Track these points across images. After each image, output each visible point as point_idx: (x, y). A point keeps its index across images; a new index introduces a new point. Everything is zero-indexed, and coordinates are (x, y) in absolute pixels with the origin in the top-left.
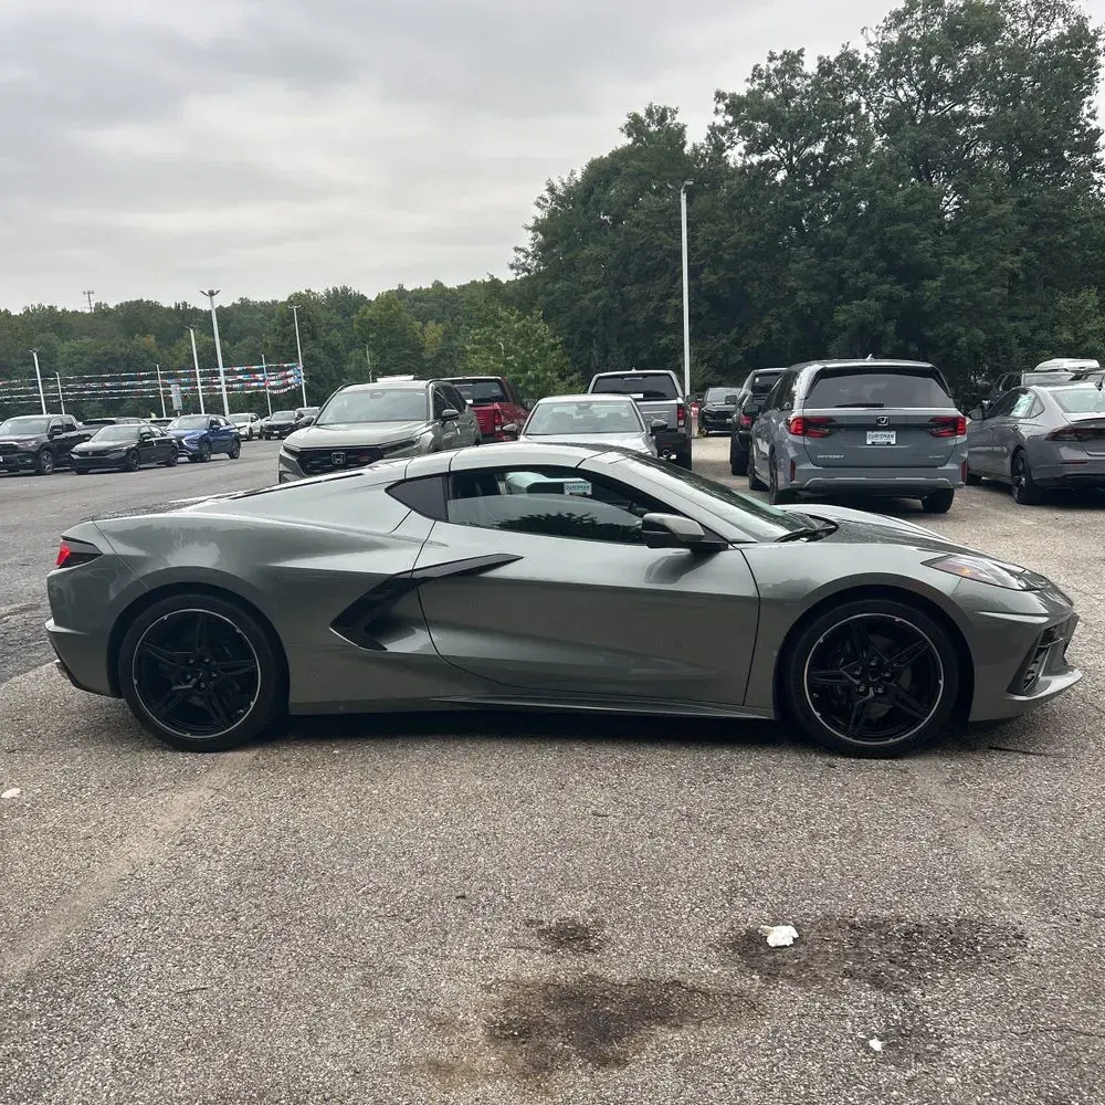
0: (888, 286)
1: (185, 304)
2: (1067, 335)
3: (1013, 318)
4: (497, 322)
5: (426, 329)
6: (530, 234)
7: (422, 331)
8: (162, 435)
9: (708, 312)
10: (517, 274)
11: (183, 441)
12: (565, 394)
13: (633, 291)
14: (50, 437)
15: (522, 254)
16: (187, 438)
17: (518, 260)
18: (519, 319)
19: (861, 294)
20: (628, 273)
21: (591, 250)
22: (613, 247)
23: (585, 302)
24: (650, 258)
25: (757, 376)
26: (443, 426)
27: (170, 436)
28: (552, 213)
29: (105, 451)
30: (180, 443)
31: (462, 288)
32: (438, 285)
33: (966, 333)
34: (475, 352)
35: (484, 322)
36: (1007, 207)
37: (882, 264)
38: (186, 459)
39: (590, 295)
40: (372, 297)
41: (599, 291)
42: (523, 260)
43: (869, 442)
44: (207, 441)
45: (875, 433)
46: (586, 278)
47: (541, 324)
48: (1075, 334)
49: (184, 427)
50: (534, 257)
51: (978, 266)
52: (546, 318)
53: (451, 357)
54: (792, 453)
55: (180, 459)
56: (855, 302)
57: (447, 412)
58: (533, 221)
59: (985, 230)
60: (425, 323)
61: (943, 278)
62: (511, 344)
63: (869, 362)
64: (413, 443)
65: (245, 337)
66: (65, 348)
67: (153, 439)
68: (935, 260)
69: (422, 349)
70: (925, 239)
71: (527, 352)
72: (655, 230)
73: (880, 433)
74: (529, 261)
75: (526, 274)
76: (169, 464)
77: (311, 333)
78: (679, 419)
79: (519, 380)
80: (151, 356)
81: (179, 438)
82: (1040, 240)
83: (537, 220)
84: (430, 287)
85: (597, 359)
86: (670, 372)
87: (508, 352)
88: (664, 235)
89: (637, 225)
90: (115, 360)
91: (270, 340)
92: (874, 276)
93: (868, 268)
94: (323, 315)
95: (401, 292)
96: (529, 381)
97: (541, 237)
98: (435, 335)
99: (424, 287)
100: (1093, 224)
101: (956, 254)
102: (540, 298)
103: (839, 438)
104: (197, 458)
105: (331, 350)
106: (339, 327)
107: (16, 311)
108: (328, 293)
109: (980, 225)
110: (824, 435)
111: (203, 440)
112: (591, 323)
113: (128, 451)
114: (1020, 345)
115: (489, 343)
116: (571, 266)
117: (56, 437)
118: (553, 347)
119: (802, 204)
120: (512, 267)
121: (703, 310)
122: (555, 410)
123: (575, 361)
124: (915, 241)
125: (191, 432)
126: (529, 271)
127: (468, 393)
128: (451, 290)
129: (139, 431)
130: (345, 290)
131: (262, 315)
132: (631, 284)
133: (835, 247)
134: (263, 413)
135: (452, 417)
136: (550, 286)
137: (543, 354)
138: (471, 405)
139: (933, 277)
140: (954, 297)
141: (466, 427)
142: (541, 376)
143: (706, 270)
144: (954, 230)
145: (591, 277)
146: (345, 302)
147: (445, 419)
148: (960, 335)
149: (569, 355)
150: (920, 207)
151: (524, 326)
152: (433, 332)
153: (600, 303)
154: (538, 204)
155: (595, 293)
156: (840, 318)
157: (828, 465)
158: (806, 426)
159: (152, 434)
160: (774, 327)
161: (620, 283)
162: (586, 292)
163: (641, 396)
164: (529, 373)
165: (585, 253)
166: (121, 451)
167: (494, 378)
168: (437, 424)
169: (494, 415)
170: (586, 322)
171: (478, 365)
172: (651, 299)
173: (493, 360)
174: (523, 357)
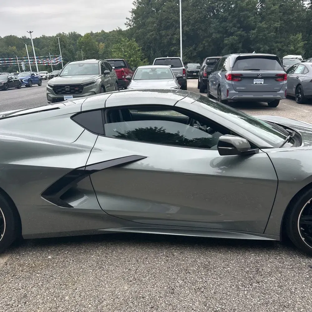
0: (240, 32)
1: (25, 36)
2: (292, 48)
3: (277, 42)
4: (121, 42)
5: (99, 45)
6: (131, 14)
7: (98, 45)
8: (16, 78)
9: (186, 40)
10: (127, 27)
11: (23, 80)
12: (143, 65)
13: (163, 33)
15: (128, 20)
16: (24, 79)
17: (127, 22)
18: (128, 41)
19: (232, 34)
20: (161, 27)
21: (150, 19)
22: (157, 19)
23: (148, 36)
24: (168, 22)
25: (208, 59)
26: (104, 76)
27: (18, 79)
28: (138, 7)
30: (22, 81)
31: (110, 32)
32: (103, 31)
33: (263, 47)
34: (115, 52)
35: (117, 42)
36: (277, 7)
37: (239, 25)
38: (25, 86)
40: (83, 35)
41: (153, 32)
42: (129, 22)
43: (254, 83)
44: (31, 80)
45: (257, 80)
46: (148, 28)
47: (135, 43)
48: (294, 47)
49: (23, 76)
50: (132, 21)
51: (267, 26)
52: (137, 41)
53: (107, 53)
54: (228, 87)
55: (22, 86)
56: (230, 37)
57: (106, 71)
58: (132, 10)
59: (270, 14)
60: (99, 43)
61: (256, 29)
62: (126, 49)
63: (254, 54)
64: (94, 83)
65: (45, 47)
67: (13, 80)
68: (254, 24)
69: (98, 51)
70: (252, 17)
71: (131, 52)
72: (170, 13)
73: (258, 80)
74: (131, 23)
75: (130, 27)
76: (19, 88)
77: (64, 46)
78: (183, 74)
79: (128, 61)
80: (15, 53)
81: (21, 80)
82: (285, 18)
83: (133, 9)
84: (101, 32)
85: (152, 54)
86: (180, 58)
87: (125, 52)
88: (173, 15)
89: (164, 11)
90: (4, 54)
91: (52, 48)
92: (236, 29)
93: (235, 26)
94: (68, 40)
95: (92, 34)
96: (132, 61)
97: (134, 15)
98: (102, 47)
99: (98, 32)
100: (301, 13)
101: (261, 22)
102: (134, 34)
103: (244, 82)
104: (28, 86)
105: (71, 51)
106: (73, 44)
108: (69, 34)
109: (269, 12)
110: (239, 81)
111: (29, 80)
112: (150, 43)
113: (4, 84)
114: (278, 51)
115: (119, 49)
116: (144, 24)
118: (139, 50)
119: (215, 5)
120: (125, 24)
121: (185, 39)
122: (143, 71)
123: (145, 55)
124: (249, 17)
125: (25, 77)
126: (131, 26)
127: (113, 65)
128: (107, 33)
129: (8, 77)
130: (75, 33)
131: (49, 40)
132: (163, 30)
133: (224, 19)
134: (50, 71)
135: (108, 73)
136: (137, 31)
137: (136, 52)
138: (114, 69)
139: (254, 29)
140: (260, 36)
141: (113, 76)
142: (135, 59)
143: (185, 26)
144: (260, 14)
145: (150, 28)
146: (75, 36)
147: (105, 74)
148: (261, 48)
149: (144, 53)
150: (251, 6)
151: (130, 44)
152: (102, 45)
153: (153, 37)
154: (133, 4)
155: (152, 33)
156: (226, 42)
157: (240, 91)
158: (233, 77)
159: (12, 78)
160: (206, 45)
161: (159, 30)
162: (149, 33)
164: (132, 58)
165: (148, 20)
166: (2, 83)
167: (121, 59)
168: (103, 76)
169: (122, 72)
170: (149, 42)
171: (116, 56)
172: (168, 35)
173: (120, 54)
174: (130, 53)
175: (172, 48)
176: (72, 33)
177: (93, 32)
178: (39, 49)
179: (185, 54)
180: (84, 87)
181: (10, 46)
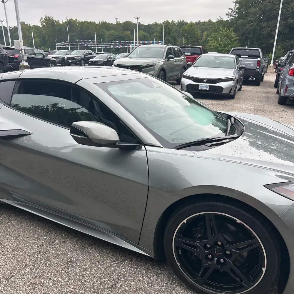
4: (219, 31)
6: (234, 4)
10: (229, 17)
13: (264, 24)
14: (85, 56)
15: (231, 10)
17: (229, 12)
18: (226, 31)
22: (260, 9)
23: (248, 27)
24: (272, 13)
25: (290, 53)
29: (97, 61)
32: (210, 21)
34: (211, 40)
35: (216, 31)
39: (250, 25)
41: (253, 23)
42: (231, 13)
46: (249, 19)
47: (233, 33)
50: (235, 11)
52: (235, 31)
54: (287, 83)
57: (170, 56)
62: (222, 39)
64: (153, 66)
66: (107, 33)
71: (227, 42)
74: (233, 13)
75: (231, 17)
84: (207, 21)
86: (259, 49)
87: (221, 41)
95: (199, 23)
97: (237, 5)
99: (206, 21)
102: (234, 25)
105: (174, 38)
107: (97, 23)
108: (178, 22)
112: (249, 33)
113: (103, 62)
115: (216, 38)
117: (86, 56)
118: (236, 40)
120: (227, 15)
129: (107, 57)
132: (264, 22)
135: (172, 58)
137: (232, 42)
147: (169, 58)
151: (227, 33)
153: (253, 27)
159: (111, 58)
162: (249, 23)
163: (247, 56)
164: (226, 48)
165: (251, 11)
166: (101, 62)
167: (199, 46)
168: (166, 60)
169: (194, 59)
170: (247, 33)
171: (211, 44)
172: (269, 27)
173: (216, 43)
174: (225, 43)
175: (270, 40)
176: (181, 21)
177: (200, 21)
178: (148, 35)
179: (285, 47)
180: (143, 69)
181: (125, 31)
